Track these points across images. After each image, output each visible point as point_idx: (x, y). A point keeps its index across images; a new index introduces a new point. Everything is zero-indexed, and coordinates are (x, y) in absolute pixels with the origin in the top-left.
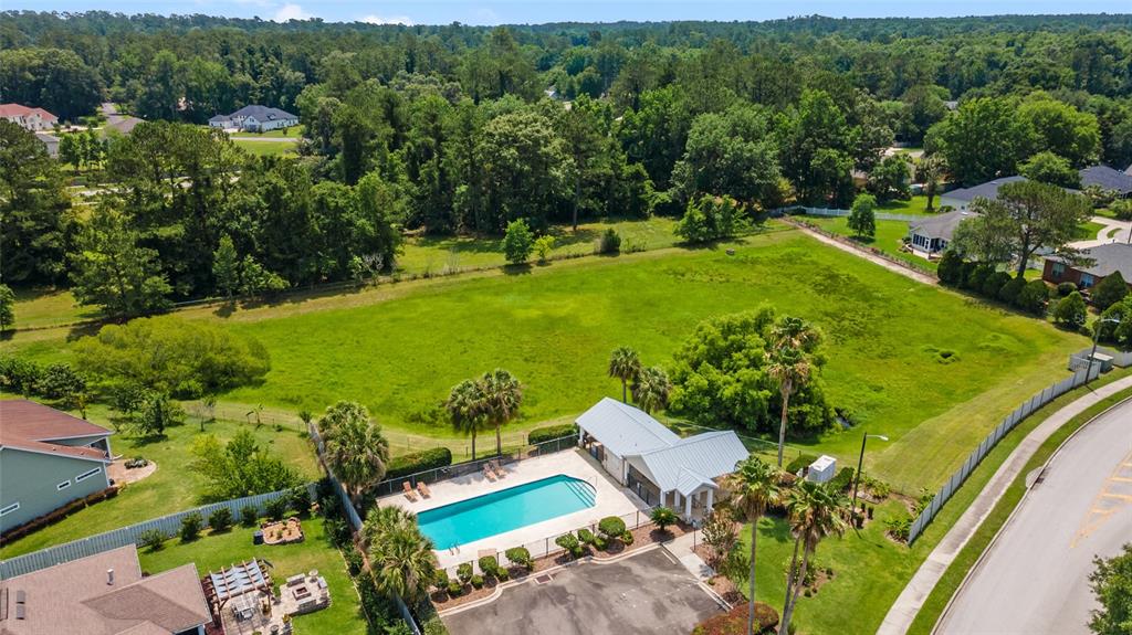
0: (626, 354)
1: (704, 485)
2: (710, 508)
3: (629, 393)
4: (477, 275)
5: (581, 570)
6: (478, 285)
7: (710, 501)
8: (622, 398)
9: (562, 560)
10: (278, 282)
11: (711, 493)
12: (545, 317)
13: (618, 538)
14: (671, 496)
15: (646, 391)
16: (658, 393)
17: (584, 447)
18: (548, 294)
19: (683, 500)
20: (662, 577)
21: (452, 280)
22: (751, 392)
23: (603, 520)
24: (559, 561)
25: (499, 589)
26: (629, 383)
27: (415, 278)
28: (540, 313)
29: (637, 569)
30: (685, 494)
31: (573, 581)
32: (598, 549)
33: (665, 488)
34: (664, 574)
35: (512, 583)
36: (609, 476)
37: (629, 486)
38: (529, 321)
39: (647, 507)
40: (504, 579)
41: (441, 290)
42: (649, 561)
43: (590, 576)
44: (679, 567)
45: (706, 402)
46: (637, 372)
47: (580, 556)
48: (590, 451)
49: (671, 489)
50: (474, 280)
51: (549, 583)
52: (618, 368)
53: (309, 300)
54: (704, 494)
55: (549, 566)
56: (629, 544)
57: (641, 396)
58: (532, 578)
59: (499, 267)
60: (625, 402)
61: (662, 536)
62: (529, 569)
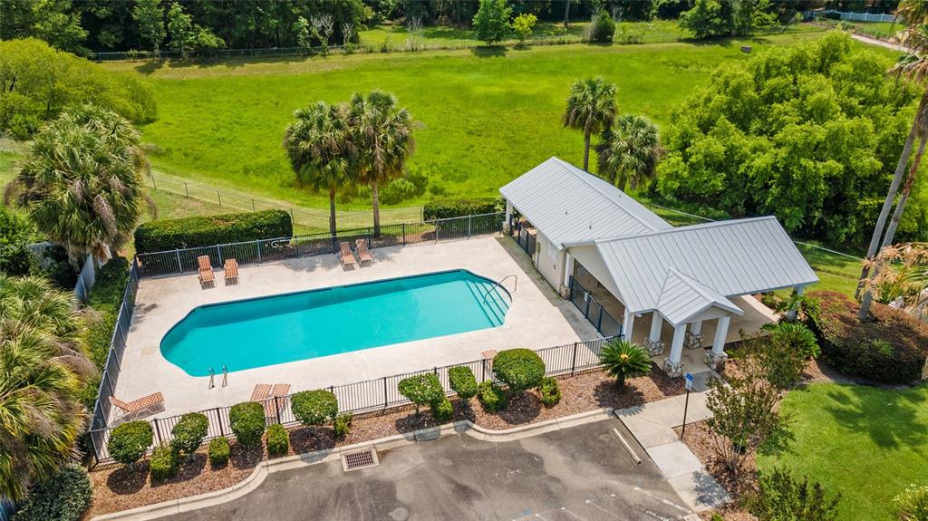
0: (594, 89)
1: (714, 307)
2: (719, 351)
3: (593, 155)
4: (443, 53)
5: (441, 448)
6: (442, 63)
7: (722, 336)
8: (582, 162)
9: (409, 425)
10: (209, 39)
11: (725, 323)
12: (508, 94)
13: (533, 390)
14: (644, 321)
15: (619, 153)
16: (640, 156)
17: (511, 234)
18: (519, 75)
19: (668, 331)
20: (606, 489)
21: (412, 56)
22: (803, 162)
23: (502, 354)
24: (402, 426)
25: (261, 472)
26: (595, 140)
27: (371, 52)
28: (503, 90)
29: (555, 462)
30: (675, 320)
31: (418, 473)
32: (487, 408)
33: (634, 305)
34: (614, 482)
35: (294, 462)
36: (541, 278)
37: (570, 298)
38: (487, 96)
39: (596, 336)
40: (277, 451)
41: (396, 65)
42: (585, 447)
43: (455, 467)
44: (645, 470)
45: (718, 182)
46: (609, 123)
47: (446, 418)
48: (518, 240)
49: (647, 307)
50: (437, 57)
51: (367, 470)
52: (578, 113)
53: (246, 65)
54: (710, 326)
55: (380, 433)
56: (549, 405)
57: (612, 160)
58: (336, 457)
59: (469, 48)
60: (586, 169)
61: (618, 395)
62: (337, 437)
